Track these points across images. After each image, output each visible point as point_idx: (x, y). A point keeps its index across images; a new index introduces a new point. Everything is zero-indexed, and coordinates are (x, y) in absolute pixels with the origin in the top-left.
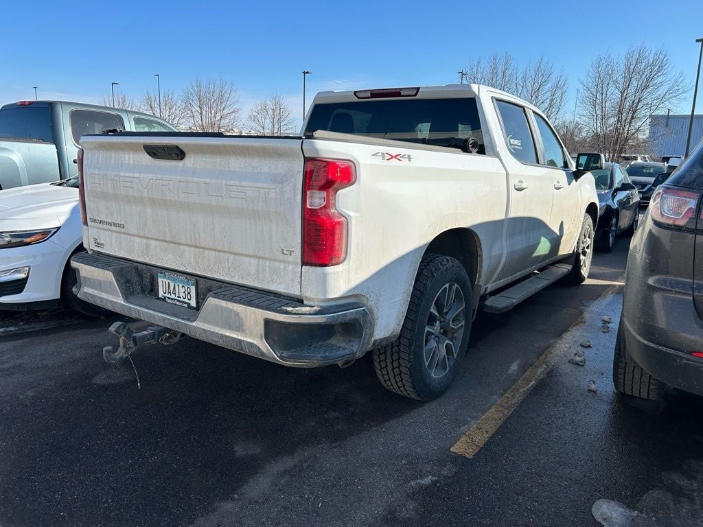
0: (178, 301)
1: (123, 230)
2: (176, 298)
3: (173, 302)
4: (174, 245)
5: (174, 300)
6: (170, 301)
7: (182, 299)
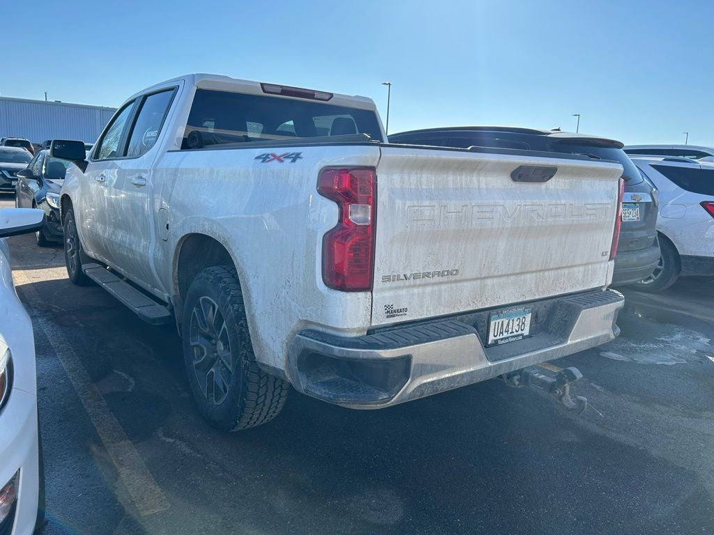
0: (512, 337)
1: (458, 277)
2: (509, 335)
3: (507, 341)
4: (514, 277)
5: (508, 338)
6: (503, 342)
7: (515, 333)
